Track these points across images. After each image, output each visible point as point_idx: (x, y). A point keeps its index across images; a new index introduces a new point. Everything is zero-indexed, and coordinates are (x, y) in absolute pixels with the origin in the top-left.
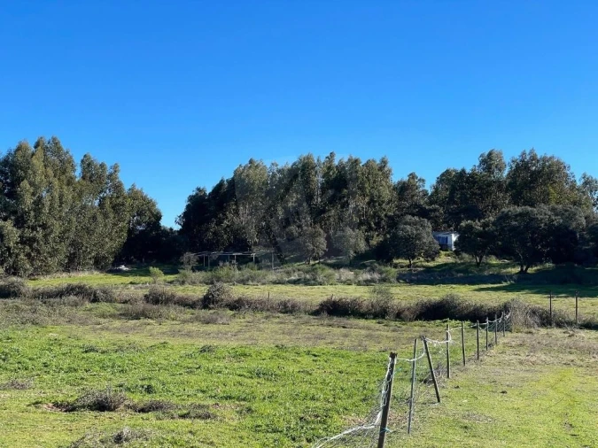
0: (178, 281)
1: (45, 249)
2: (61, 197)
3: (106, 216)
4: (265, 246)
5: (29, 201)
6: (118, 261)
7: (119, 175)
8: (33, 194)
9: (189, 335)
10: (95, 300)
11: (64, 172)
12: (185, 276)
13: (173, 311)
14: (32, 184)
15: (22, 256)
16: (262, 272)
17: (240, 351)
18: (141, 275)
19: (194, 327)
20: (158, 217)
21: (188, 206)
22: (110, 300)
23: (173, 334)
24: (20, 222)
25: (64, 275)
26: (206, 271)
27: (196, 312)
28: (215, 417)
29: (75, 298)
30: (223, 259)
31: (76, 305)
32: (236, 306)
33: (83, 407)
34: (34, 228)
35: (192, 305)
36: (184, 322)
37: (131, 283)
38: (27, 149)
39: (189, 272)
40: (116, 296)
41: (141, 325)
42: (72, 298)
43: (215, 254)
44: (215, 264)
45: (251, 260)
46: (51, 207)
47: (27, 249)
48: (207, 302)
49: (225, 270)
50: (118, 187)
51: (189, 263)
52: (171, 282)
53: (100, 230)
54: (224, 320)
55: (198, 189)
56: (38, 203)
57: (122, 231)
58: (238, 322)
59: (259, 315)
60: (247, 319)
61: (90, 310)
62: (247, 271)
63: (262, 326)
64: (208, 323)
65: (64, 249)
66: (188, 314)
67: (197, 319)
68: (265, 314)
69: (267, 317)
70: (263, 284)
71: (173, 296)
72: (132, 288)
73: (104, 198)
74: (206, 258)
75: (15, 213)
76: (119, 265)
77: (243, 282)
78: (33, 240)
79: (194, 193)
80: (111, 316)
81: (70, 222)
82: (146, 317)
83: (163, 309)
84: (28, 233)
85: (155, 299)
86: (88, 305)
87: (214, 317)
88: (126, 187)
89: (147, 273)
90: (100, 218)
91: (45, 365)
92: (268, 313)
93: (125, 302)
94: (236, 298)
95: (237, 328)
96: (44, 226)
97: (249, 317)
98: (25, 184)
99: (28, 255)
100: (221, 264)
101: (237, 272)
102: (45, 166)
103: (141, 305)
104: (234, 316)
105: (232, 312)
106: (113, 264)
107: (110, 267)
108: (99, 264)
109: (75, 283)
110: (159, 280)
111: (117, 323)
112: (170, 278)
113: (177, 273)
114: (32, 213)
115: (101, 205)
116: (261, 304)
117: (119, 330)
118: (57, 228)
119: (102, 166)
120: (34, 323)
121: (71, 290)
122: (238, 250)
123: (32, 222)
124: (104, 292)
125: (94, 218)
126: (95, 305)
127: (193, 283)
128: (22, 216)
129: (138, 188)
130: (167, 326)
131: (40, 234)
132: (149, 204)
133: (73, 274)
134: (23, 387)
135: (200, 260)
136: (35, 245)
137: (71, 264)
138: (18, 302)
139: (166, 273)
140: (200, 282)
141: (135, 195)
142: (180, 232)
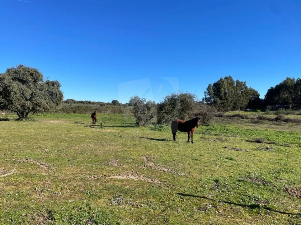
0: (266, 114)
1: (227, 105)
2: (231, 91)
3: (243, 96)
4: (294, 103)
5: (223, 93)
6: (247, 108)
7: (246, 84)
8: (224, 91)
9: (273, 128)
10: (243, 118)
11: (232, 85)
12: (268, 112)
13: (266, 122)
14: (224, 89)
15: (221, 107)
16: (294, 111)
17: (291, 133)
18: (254, 112)
19: (273, 126)
20: (259, 95)
21: (268, 93)
22: (247, 118)
23: (268, 127)
24: (221, 98)
25: (232, 112)
26: (275, 111)
27: (274, 122)
28: (290, 147)
29: (238, 118)
30: (280, 107)
31: (238, 119)
32: (287, 121)
33: (254, 141)
34: (224, 100)
35: (272, 120)
36: (270, 125)
37: (251, 114)
38: (223, 79)
39: (269, 111)
40: (248, 117)
41: (258, 125)
42: (237, 117)
43: (277, 106)
44: (277, 109)
45: (289, 107)
46: (229, 94)
47: (223, 105)
48: (276, 120)
49: (281, 110)
50: (246, 88)
51: (269, 109)
52: (263, 114)
53: (241, 100)
54: (283, 124)
55: (271, 87)
56: (225, 93)
57: (248, 100)
58: (288, 125)
59: (294, 124)
60: (290, 125)
61: (242, 121)
62: (288, 111)
63: (296, 127)
64: (278, 125)
65: (232, 105)
66: (271, 123)
67: (274, 124)
68: (296, 123)
69: (297, 124)
70: (294, 115)
71: (266, 118)
72: (252, 115)
73: (243, 91)
74: (274, 107)
75: (219, 96)
76: (247, 109)
77: (288, 114)
78: (224, 103)
79: (270, 89)
80: (248, 122)
81: (234, 98)
82: (258, 123)
83: (263, 121)
84: (223, 101)
85: (260, 118)
86: (241, 119)
87: (280, 123)
88: (249, 88)
89: (256, 111)
90: (242, 97)
91: (238, 132)
92: (297, 123)
93: (251, 119)
94: (286, 119)
95: (287, 127)
96: (227, 99)
97: (291, 124)
98: (222, 88)
99: (223, 107)
100: (279, 109)
101: (285, 111)
102: (227, 84)
103: (256, 120)
104: (286, 123)
105: (285, 123)
106: (245, 109)
107: (244, 110)
108: (241, 109)
109: (237, 114)
110: (260, 113)
111: (250, 124)
112: (263, 113)
113: (265, 111)
114: (224, 96)
115: (242, 93)
116: (295, 120)
117: (252, 126)
118: (230, 99)
119: (242, 82)
120: (229, 123)
121: (236, 115)
122: (285, 104)
123: (224, 98)
124: (245, 116)
125: (240, 97)
126: (243, 119)
127: (271, 114)
128: (221, 97)
129: (252, 88)
130: (265, 126)
131: (226, 101)
132: (256, 92)
133: (234, 111)
134: (235, 137)
135: (272, 108)
136: (224, 104)
137: (234, 109)
138: (223, 118)
139: (262, 111)
140: (273, 114)
141: (251, 90)
142: (265, 99)
